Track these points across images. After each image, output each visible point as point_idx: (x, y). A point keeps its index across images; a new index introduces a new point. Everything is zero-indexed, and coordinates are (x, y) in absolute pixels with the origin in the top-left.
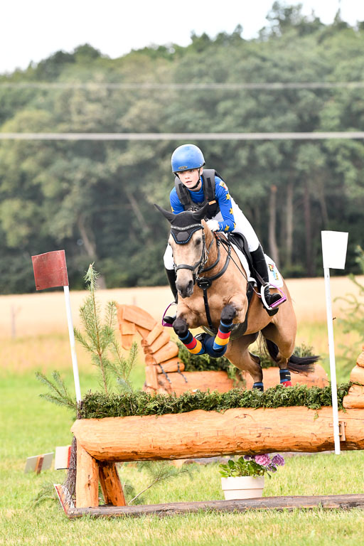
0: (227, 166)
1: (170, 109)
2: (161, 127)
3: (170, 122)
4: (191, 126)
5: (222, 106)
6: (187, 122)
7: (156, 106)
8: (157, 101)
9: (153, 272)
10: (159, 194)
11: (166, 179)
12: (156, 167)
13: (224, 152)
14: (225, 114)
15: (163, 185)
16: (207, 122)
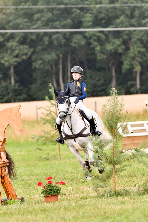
0: (39, 45)
1: (11, 18)
2: (7, 26)
3: (11, 24)
4: (21, 26)
5: (36, 16)
6: (20, 24)
7: (4, 16)
8: (4, 14)
9: (4, 96)
10: (6, 59)
11: (9, 52)
12: (5, 45)
13: (37, 38)
14: (38, 20)
15: (8, 54)
16: (29, 24)
